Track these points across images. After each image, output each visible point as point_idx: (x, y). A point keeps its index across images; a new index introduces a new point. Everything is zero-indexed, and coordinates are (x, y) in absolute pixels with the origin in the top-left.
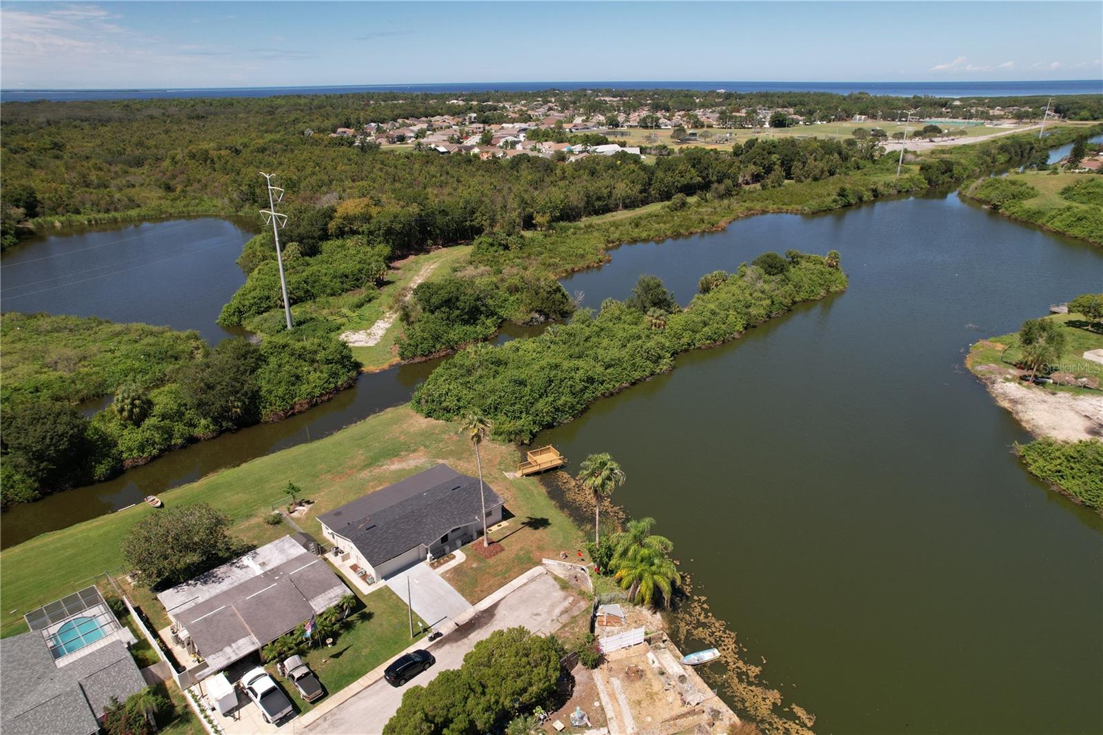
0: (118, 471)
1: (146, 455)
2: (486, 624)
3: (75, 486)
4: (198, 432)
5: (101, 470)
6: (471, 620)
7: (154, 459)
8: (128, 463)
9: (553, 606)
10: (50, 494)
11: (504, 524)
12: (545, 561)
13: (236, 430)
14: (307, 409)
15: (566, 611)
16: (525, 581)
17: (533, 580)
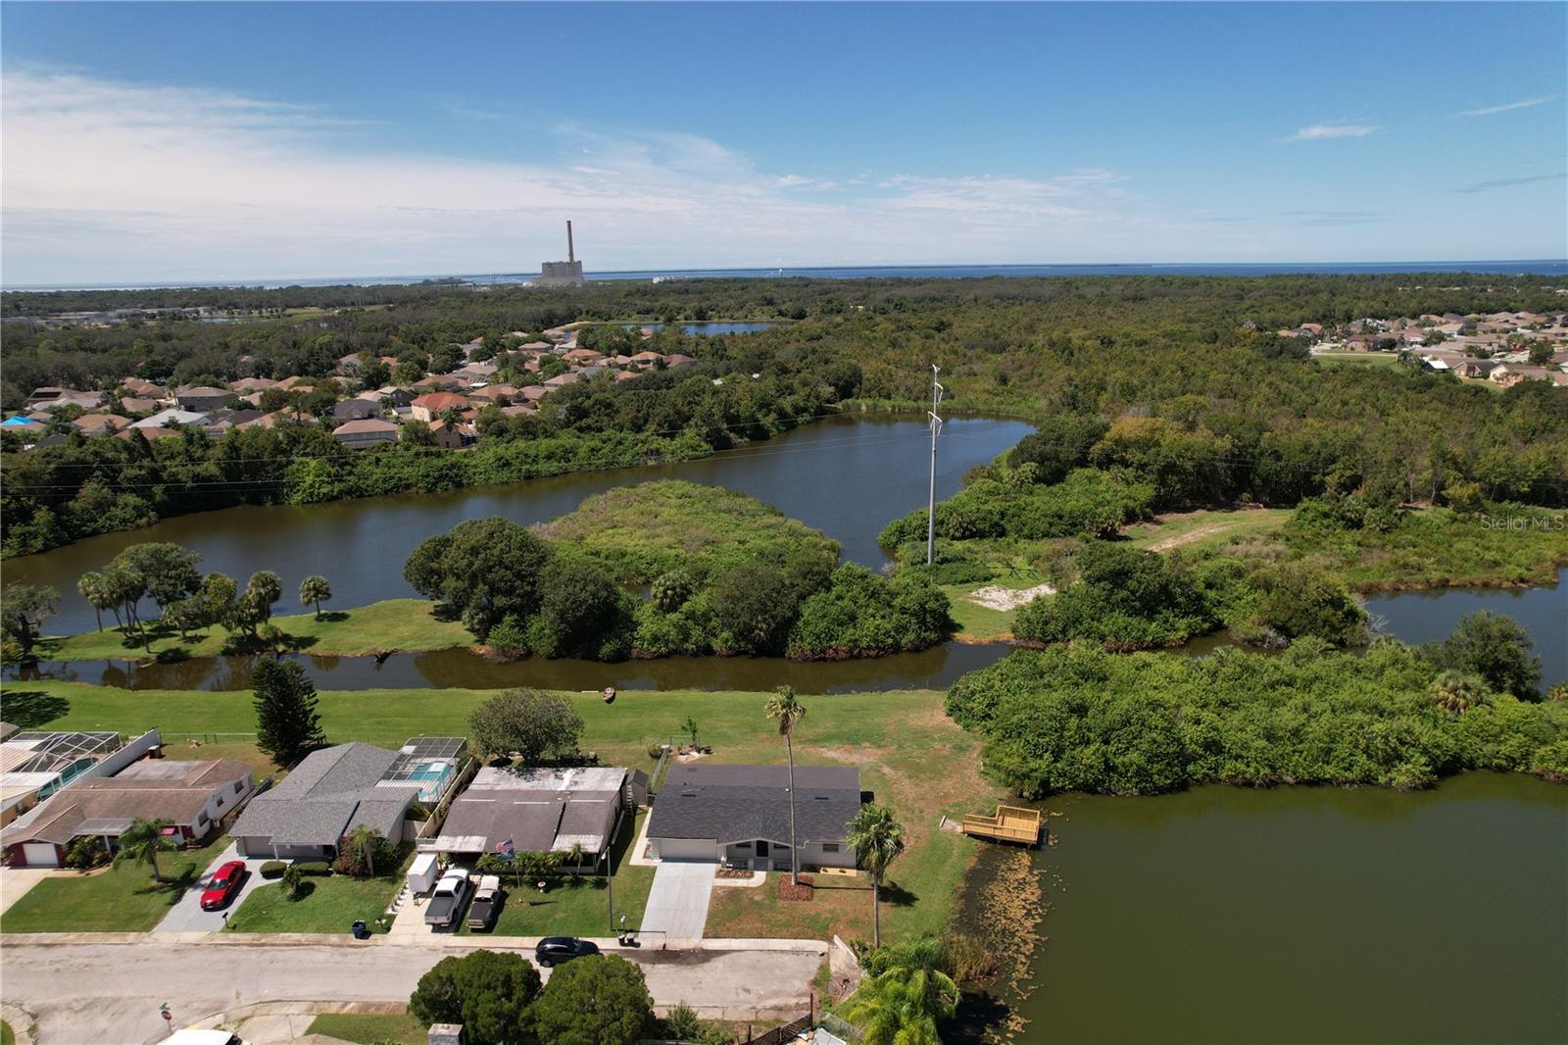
0: (621, 657)
1: (654, 649)
2: (689, 964)
3: (583, 658)
4: (717, 644)
5: (607, 649)
6: (682, 951)
7: (660, 656)
8: (634, 652)
9: (776, 994)
10: (564, 657)
11: (852, 873)
12: (836, 939)
13: (754, 656)
14: (843, 659)
15: (779, 1009)
16: (788, 948)
17: (795, 952)
